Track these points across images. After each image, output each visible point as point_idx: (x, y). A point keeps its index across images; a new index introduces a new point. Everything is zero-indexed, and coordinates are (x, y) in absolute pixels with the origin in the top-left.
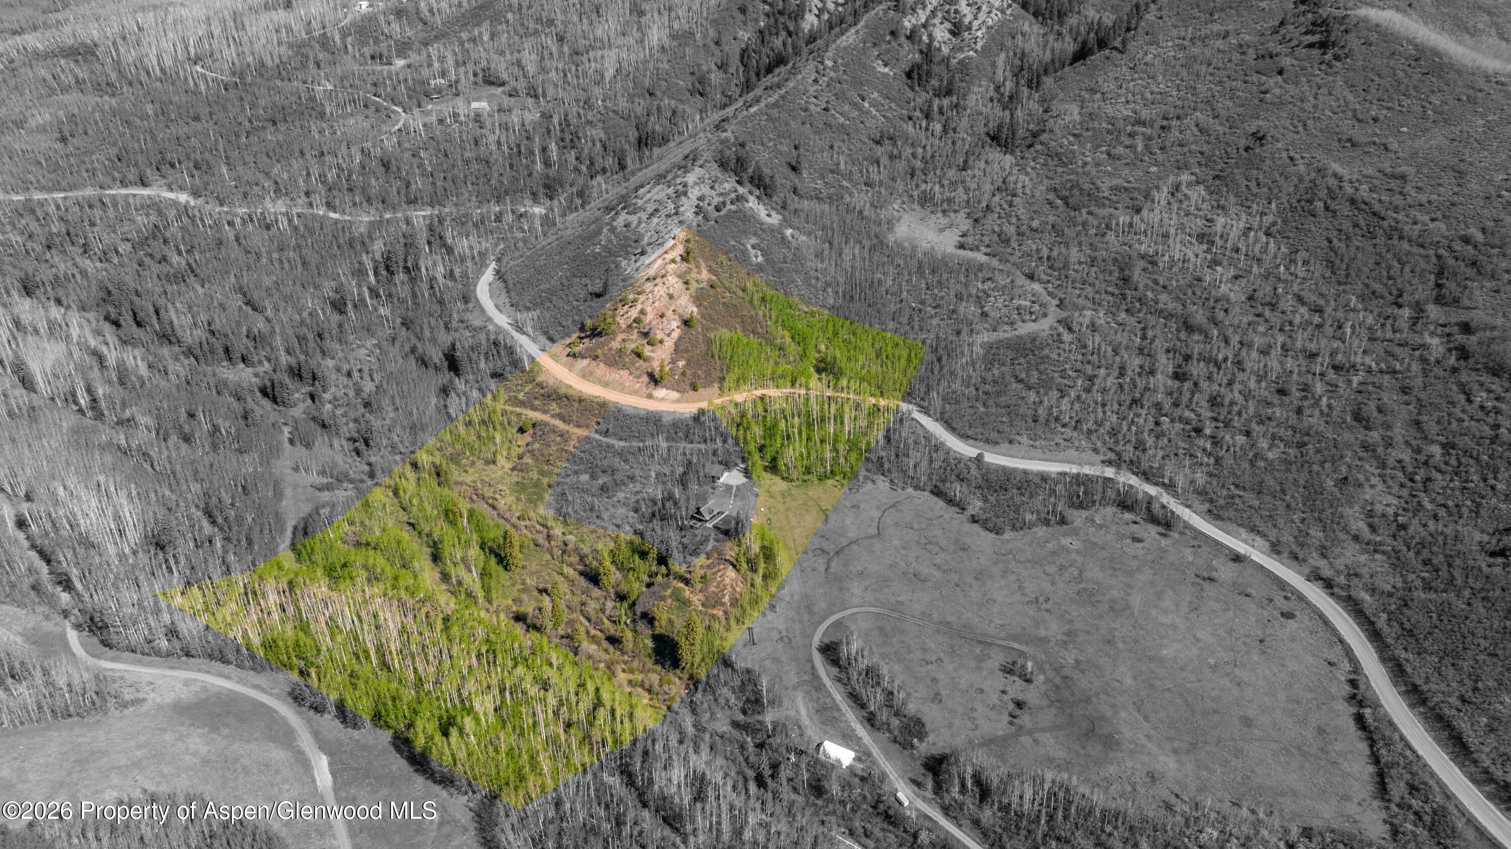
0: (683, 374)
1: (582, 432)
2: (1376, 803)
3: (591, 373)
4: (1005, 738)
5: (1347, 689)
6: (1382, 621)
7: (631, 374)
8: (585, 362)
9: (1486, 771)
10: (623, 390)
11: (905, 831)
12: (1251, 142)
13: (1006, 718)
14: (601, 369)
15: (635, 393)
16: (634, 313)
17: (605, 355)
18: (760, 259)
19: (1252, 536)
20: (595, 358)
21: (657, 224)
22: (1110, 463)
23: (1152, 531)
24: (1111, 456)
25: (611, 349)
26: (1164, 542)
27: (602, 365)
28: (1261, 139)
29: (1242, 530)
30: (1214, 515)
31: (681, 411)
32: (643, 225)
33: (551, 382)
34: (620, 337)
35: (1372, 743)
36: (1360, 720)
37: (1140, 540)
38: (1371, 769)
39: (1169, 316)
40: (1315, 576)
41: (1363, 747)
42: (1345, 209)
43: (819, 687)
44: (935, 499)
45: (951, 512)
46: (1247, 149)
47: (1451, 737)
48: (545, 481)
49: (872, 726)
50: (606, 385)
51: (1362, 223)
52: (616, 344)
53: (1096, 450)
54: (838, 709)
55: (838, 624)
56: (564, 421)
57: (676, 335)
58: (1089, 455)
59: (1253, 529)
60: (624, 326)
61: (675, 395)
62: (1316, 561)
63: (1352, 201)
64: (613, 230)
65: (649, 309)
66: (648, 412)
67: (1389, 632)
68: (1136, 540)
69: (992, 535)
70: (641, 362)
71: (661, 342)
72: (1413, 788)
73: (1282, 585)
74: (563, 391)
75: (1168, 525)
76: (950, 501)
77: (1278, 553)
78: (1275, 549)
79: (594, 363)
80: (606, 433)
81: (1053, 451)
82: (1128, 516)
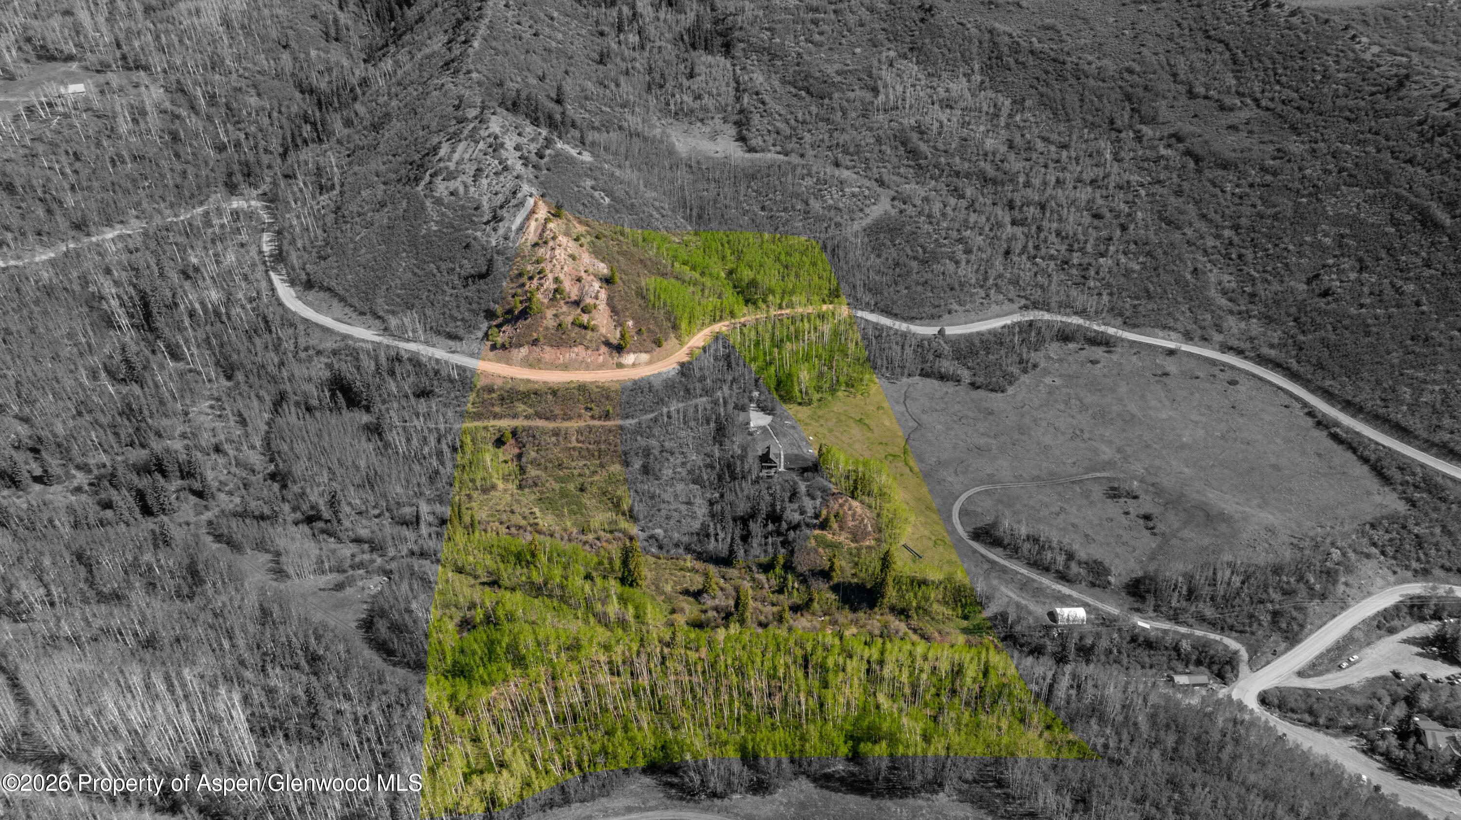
0: (639, 332)
1: (573, 425)
2: (1387, 489)
3: (539, 360)
4: (1160, 547)
5: (1310, 421)
6: (1293, 364)
7: (587, 348)
8: (524, 351)
9: (1427, 441)
10: (588, 368)
11: (1166, 648)
12: (921, 14)
13: (1147, 533)
14: (548, 353)
15: (601, 367)
16: (549, 284)
17: (545, 337)
18: (607, 200)
19: (1166, 332)
20: (535, 342)
21: (489, 185)
22: (1026, 307)
23: (1098, 352)
24: (1023, 302)
25: (547, 328)
26: (1115, 357)
27: (547, 349)
28: (930, 10)
29: (1157, 330)
30: (1129, 324)
31: (665, 370)
32: (472, 189)
33: (499, 383)
34: (549, 313)
35: (1354, 451)
36: (1335, 437)
37: (1097, 362)
38: (1366, 468)
39: (968, 176)
40: (1226, 348)
41: (1349, 455)
42: (1031, 61)
43: (1004, 570)
44: (928, 380)
45: (949, 388)
46: (922, 20)
47: (1392, 427)
48: (571, 487)
49: (1068, 581)
50: (565, 367)
51: (1050, 69)
52: (549, 321)
53: (1011, 300)
54: (1034, 580)
55: (963, 513)
56: (547, 419)
57: (603, 295)
58: (1007, 306)
59: (1164, 327)
60: (546, 301)
61: (644, 357)
62: (1218, 337)
63: (1032, 52)
64: (438, 201)
65: (562, 276)
66: (635, 382)
67: (1304, 370)
68: (1094, 362)
69: (1000, 395)
70: (590, 334)
71: (595, 306)
72: (1401, 469)
73: (1213, 362)
74: (522, 388)
75: (1107, 344)
76: (942, 377)
77: (1191, 339)
78: (1188, 337)
79: (537, 349)
80: (607, 416)
81: (981, 311)
82: (1072, 346)
